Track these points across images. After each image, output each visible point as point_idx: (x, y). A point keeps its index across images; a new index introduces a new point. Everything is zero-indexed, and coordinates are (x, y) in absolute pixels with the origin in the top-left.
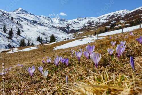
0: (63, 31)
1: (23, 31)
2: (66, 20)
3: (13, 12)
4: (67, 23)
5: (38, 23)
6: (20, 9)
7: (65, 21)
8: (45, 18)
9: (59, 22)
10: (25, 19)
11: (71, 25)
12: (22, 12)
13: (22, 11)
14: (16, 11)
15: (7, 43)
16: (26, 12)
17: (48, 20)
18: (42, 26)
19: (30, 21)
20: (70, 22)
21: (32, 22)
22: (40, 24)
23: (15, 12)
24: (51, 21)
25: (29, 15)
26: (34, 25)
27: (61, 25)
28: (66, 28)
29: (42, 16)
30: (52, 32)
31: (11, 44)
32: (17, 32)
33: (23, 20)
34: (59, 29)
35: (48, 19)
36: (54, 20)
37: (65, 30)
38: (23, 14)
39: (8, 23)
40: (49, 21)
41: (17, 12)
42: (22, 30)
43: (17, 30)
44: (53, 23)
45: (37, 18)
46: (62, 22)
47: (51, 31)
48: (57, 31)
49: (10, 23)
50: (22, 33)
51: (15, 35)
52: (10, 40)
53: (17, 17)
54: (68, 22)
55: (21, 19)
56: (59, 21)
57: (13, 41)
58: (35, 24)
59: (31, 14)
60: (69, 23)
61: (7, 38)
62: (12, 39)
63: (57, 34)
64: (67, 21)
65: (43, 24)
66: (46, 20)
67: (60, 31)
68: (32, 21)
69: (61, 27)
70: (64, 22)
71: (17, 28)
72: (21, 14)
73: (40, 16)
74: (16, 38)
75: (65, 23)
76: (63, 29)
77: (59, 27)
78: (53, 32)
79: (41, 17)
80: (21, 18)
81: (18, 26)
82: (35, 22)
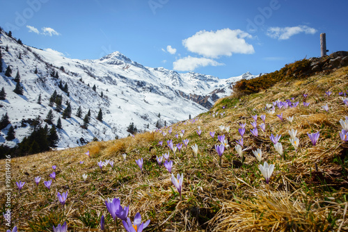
0: (201, 104)
1: (108, 112)
2: (214, 79)
3: (101, 60)
4: (216, 86)
5: (148, 86)
6: (116, 53)
7: (212, 80)
8: (166, 73)
9: (197, 84)
10: (122, 77)
11: (224, 92)
12: (119, 61)
13: (119, 58)
14: (107, 58)
15: (79, 136)
16: (127, 60)
17: (173, 78)
18: (156, 92)
19: (131, 82)
20: (225, 84)
21: (136, 84)
22: (151, 89)
23: (105, 60)
24: (178, 82)
25: (132, 67)
26: (139, 92)
27: (201, 90)
28: (209, 100)
29: (159, 68)
30: (172, 109)
31: (84, 138)
32: (97, 115)
33: (118, 80)
34: (194, 100)
35: (171, 75)
36: (185, 78)
37: (208, 102)
38: (120, 64)
39: (86, 98)
40: (174, 80)
41: (109, 60)
42: (108, 109)
43: (98, 110)
44: (182, 86)
45: (148, 75)
46: (203, 83)
47: (171, 107)
48: (187, 105)
49: (90, 96)
50: (107, 114)
51: (93, 120)
52: (84, 131)
53: (106, 76)
54: (218, 84)
55: (114, 78)
56: (198, 80)
57: (89, 132)
58: (140, 89)
59: (136, 65)
60: (221, 86)
61: (81, 126)
62: (87, 129)
63: (185, 113)
64: (216, 81)
65: (158, 88)
66: (167, 79)
67: (193, 104)
68: (135, 81)
69: (200, 96)
70: (209, 83)
71: (100, 105)
72: (116, 64)
73: (156, 69)
74: (94, 126)
75: (212, 85)
76: (204, 101)
77: (195, 95)
78: (176, 108)
79: (157, 72)
80: (115, 75)
81: (101, 101)
82: (141, 84)
